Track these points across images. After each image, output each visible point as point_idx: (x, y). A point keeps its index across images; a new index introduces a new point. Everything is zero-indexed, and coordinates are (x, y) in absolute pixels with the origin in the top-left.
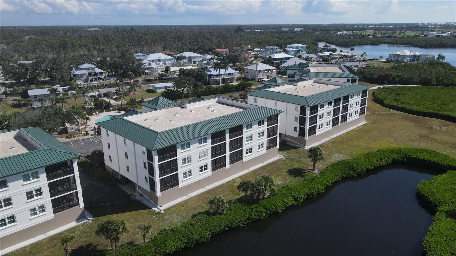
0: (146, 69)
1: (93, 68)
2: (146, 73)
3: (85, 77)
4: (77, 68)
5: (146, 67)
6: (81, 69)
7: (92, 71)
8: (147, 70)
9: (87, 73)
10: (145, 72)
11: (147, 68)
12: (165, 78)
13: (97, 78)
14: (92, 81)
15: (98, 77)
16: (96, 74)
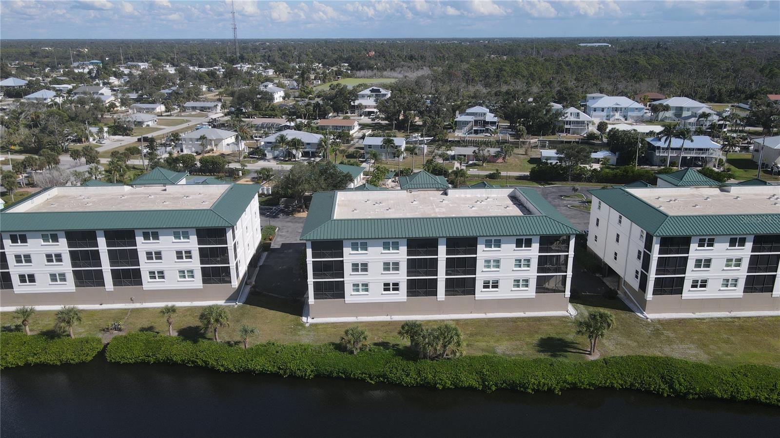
0: (568, 123)
1: (485, 114)
2: (568, 131)
3: (470, 125)
4: (462, 112)
5: (567, 119)
6: (468, 114)
7: (482, 118)
8: (570, 124)
9: (473, 120)
10: (566, 127)
11: (570, 122)
12: (594, 141)
13: (484, 129)
14: (476, 132)
15: (486, 127)
16: (486, 123)
